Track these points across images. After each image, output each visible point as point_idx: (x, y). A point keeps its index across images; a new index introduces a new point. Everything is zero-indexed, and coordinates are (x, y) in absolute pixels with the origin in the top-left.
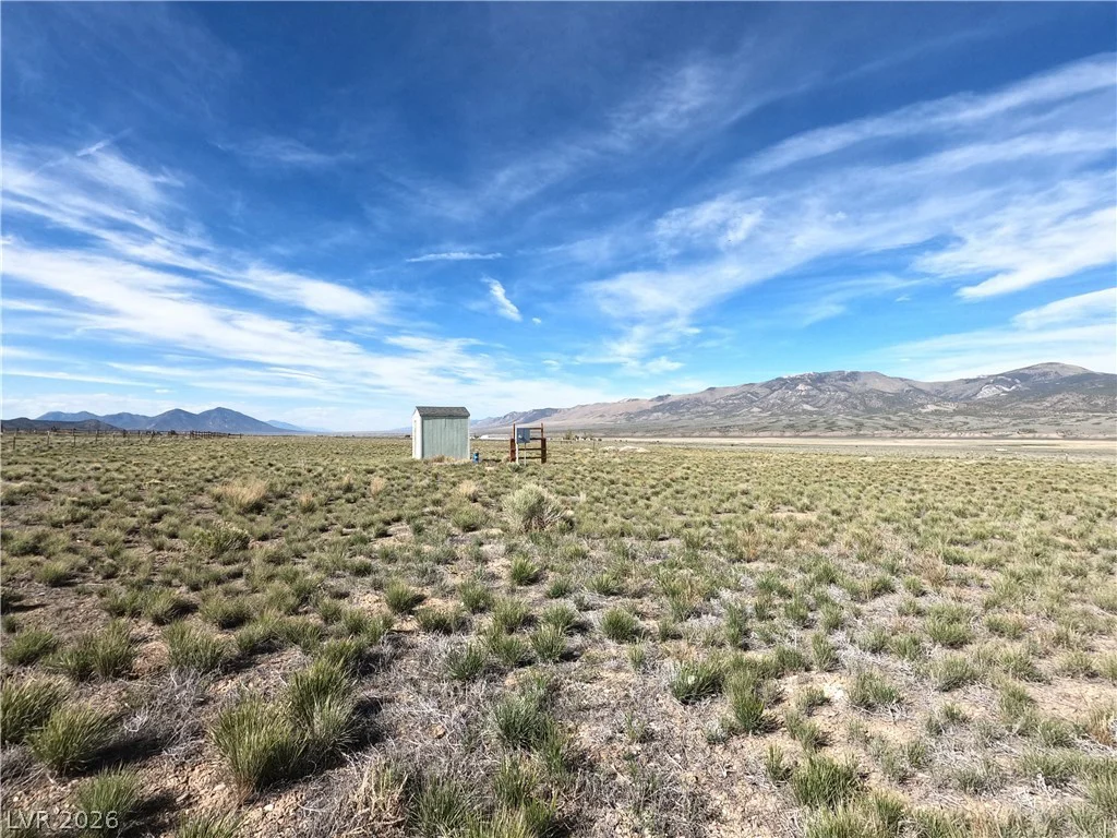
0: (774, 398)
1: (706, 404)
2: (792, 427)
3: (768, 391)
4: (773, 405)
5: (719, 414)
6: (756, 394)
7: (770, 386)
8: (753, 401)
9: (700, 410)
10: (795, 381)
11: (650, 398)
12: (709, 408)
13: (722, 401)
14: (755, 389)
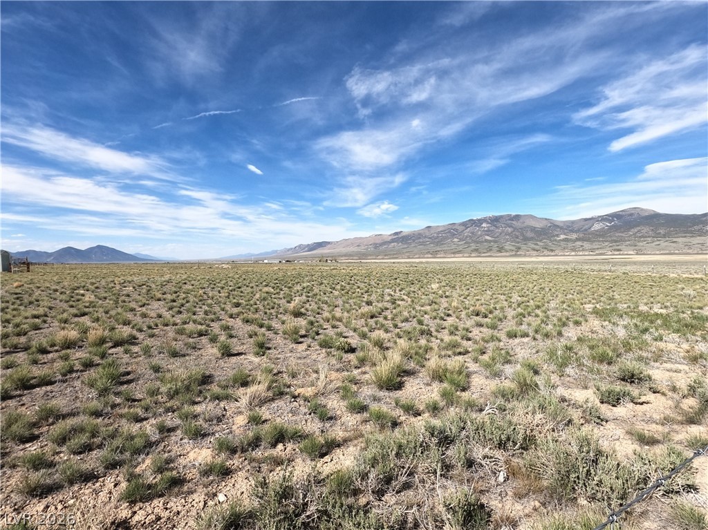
0: (467, 232)
1: (425, 237)
2: (477, 250)
4: (467, 237)
5: (433, 243)
6: (456, 230)
7: (464, 224)
9: (421, 240)
11: (390, 234)
12: (427, 240)
13: (435, 235)
14: (456, 227)
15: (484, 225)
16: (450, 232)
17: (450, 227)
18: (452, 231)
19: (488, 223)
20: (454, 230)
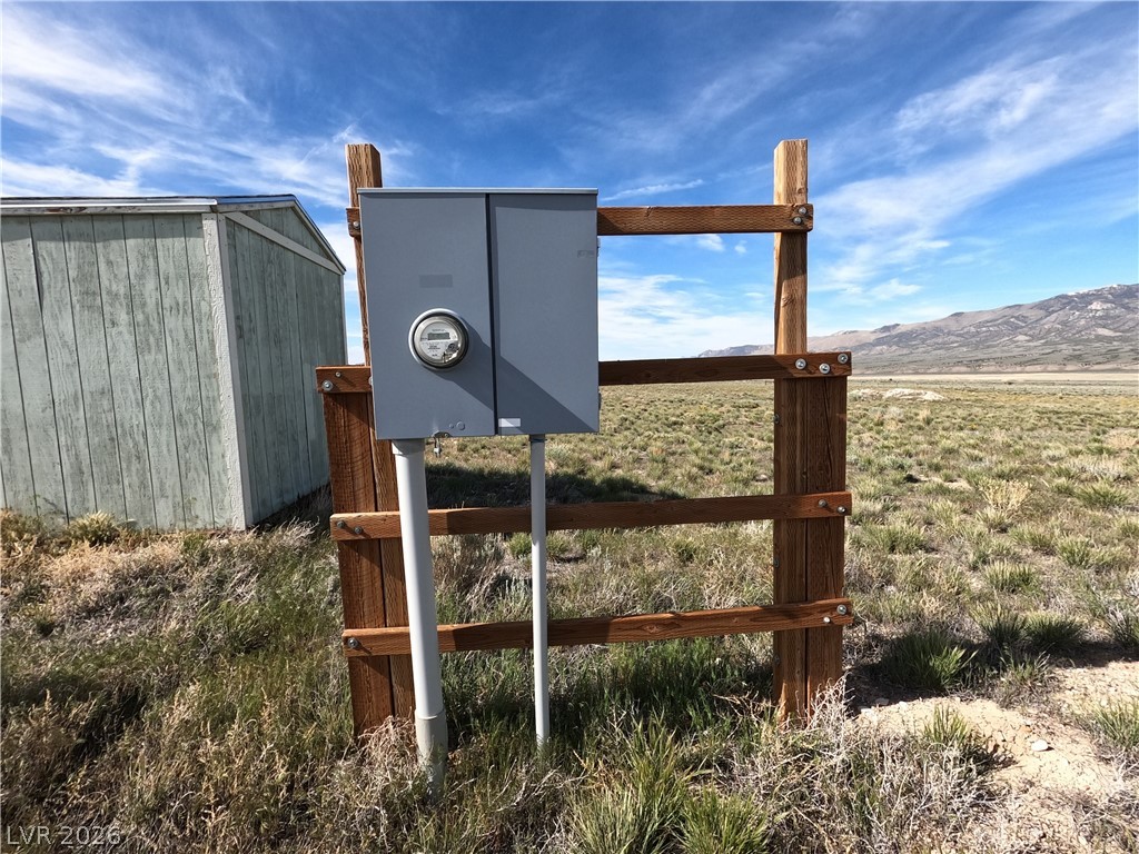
0: (1050, 322)
1: (949, 334)
2: (1078, 358)
3: (1042, 313)
4: (1049, 331)
5: (967, 345)
6: (1024, 318)
7: (1045, 307)
8: (1017, 327)
9: (940, 340)
10: (1086, 299)
11: (873, 329)
12: (953, 338)
13: (973, 329)
14: (1022, 312)
15: (1096, 305)
16: (1006, 323)
17: (1009, 312)
18: (1013, 320)
19: (1106, 301)
20: (1017, 318)
